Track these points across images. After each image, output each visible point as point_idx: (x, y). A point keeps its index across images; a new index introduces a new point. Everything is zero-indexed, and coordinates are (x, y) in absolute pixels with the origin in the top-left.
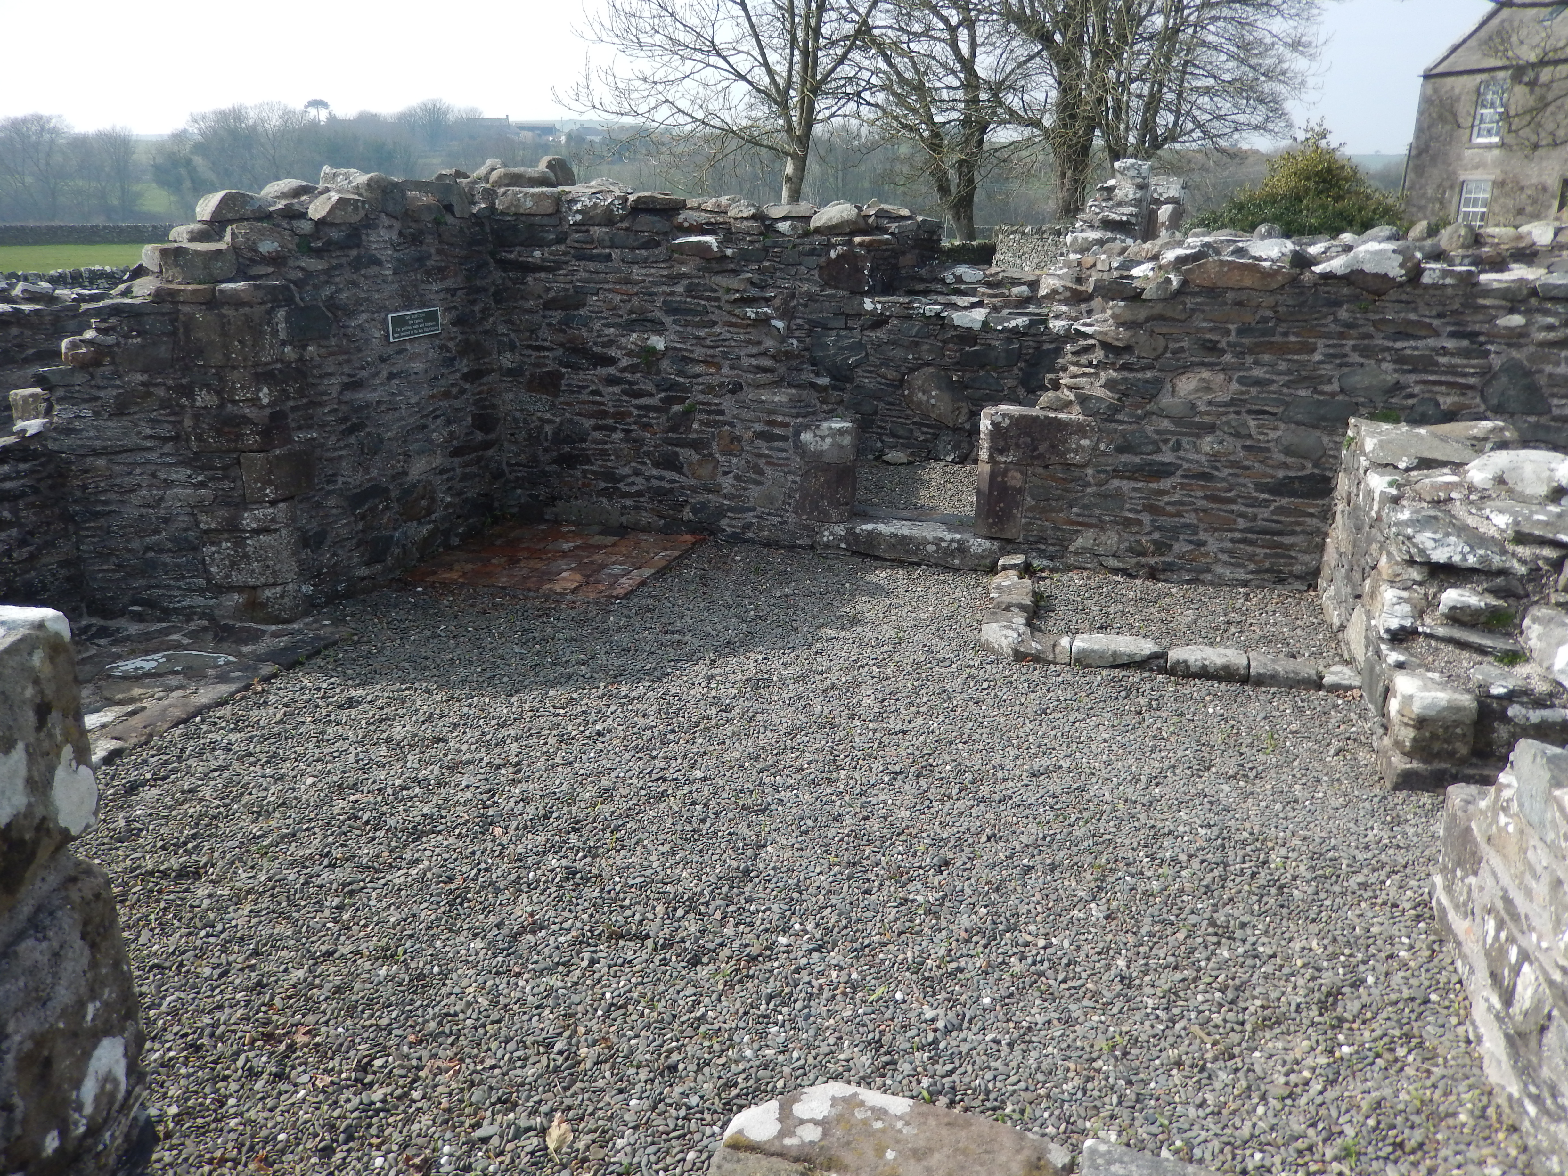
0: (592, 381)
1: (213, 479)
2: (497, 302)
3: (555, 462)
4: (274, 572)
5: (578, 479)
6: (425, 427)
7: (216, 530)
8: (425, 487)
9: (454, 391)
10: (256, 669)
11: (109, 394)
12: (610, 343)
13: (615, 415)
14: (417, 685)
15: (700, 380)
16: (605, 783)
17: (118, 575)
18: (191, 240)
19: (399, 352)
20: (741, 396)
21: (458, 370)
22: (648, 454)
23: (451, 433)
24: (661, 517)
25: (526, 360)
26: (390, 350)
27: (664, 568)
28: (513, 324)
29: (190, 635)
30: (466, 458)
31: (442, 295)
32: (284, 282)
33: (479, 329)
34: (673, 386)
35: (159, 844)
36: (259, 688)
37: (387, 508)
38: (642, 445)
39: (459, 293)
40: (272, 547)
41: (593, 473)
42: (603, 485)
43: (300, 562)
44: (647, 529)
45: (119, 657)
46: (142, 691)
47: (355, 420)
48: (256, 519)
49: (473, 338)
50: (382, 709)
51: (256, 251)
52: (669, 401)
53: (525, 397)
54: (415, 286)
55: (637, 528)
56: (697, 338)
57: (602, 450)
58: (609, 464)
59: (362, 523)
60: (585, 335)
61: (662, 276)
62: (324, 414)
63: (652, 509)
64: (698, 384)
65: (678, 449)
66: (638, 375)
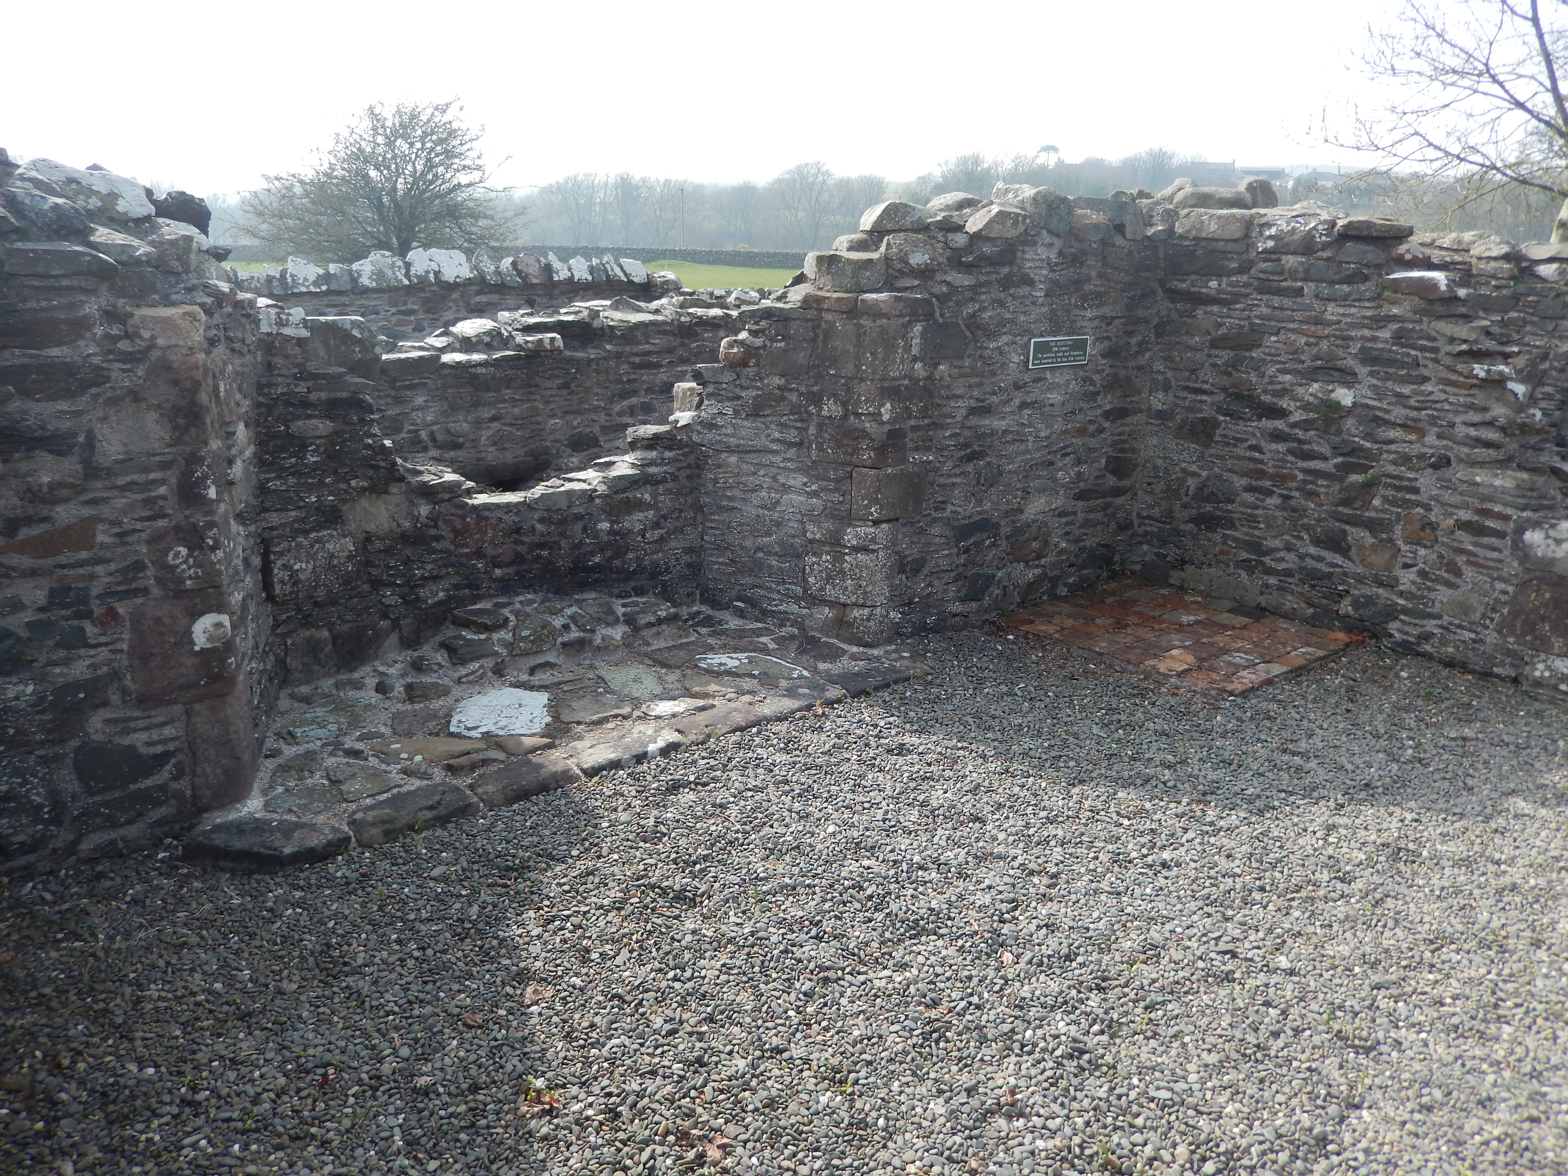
0: (1254, 435)
1: (824, 489)
2: (1158, 335)
3: (1192, 520)
4: (865, 593)
5: (1215, 545)
6: (1051, 463)
7: (819, 541)
8: (1040, 528)
9: (1092, 428)
10: (823, 690)
11: (749, 394)
12: (1284, 392)
13: (1273, 477)
14: (973, 747)
15: (1393, 447)
16: (1155, 935)
17: (731, 570)
18: (850, 249)
19: (1037, 381)
20: (1448, 473)
21: (1100, 406)
22: (1307, 528)
23: (1079, 474)
24: (1311, 605)
25: (1180, 402)
26: (1027, 378)
27: (1301, 668)
28: (1172, 361)
29: (777, 640)
30: (1092, 503)
31: (1096, 323)
32: (927, 296)
33: (1132, 364)
34: (1356, 450)
35: (673, 856)
36: (820, 711)
37: (994, 545)
38: (1301, 517)
39: (1116, 322)
40: (867, 568)
41: (1236, 540)
42: (1245, 555)
43: (893, 588)
44: (1290, 616)
45: (711, 649)
46: (717, 688)
47: (976, 448)
48: (857, 536)
49: (1122, 373)
50: (929, 765)
51: (906, 263)
52: (1347, 468)
53: (1172, 444)
54: (1068, 311)
55: (1276, 612)
56: (1399, 395)
57: (1250, 515)
58: (1256, 532)
59: (964, 556)
60: (1254, 380)
61: (1365, 317)
62: (945, 438)
63: (1301, 594)
64: (1389, 452)
65: (1347, 527)
66: (1312, 433)
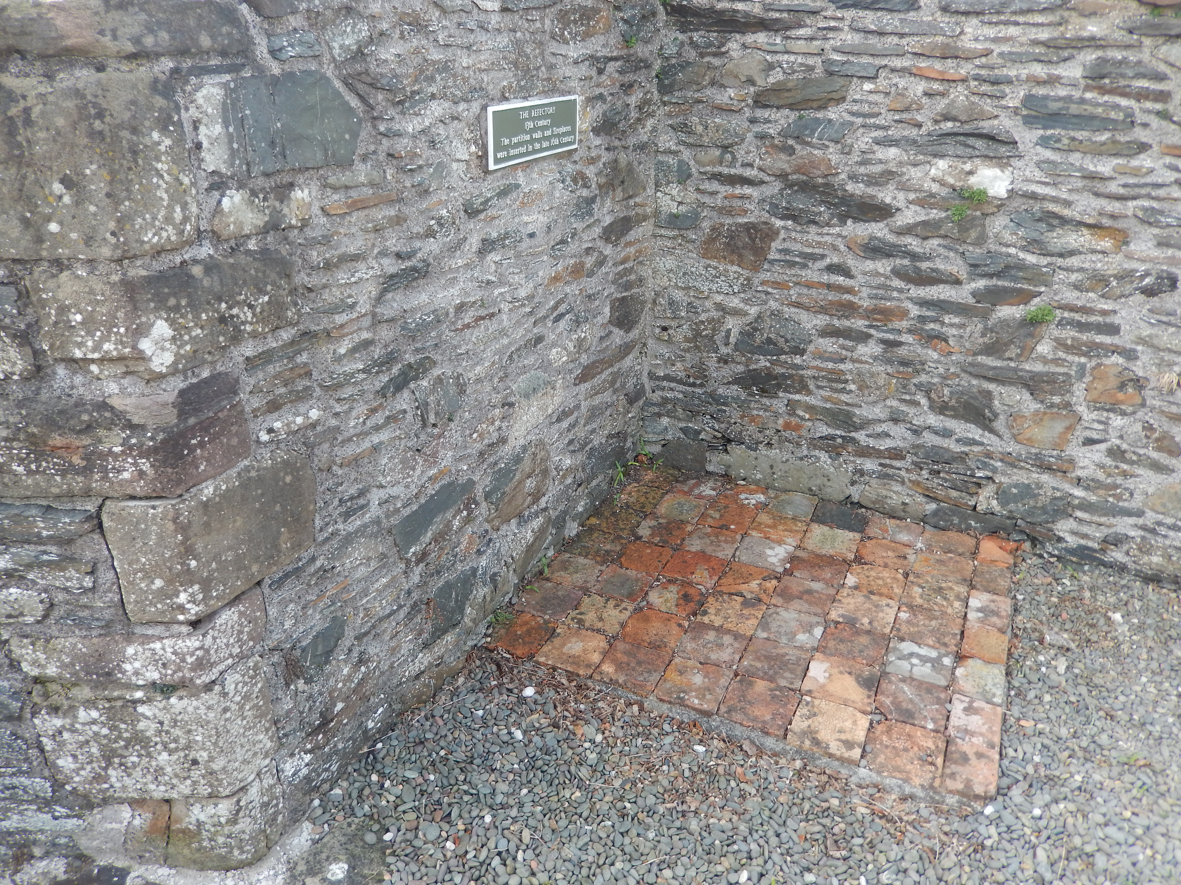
0: (835, 248)
2: (664, 90)
3: (737, 381)
5: (777, 415)
6: (539, 339)
7: (60, 680)
8: (533, 454)
9: (589, 261)
12: (886, 177)
13: (869, 314)
15: (1074, 261)
20: (1170, 301)
21: (597, 222)
22: (927, 390)
24: (931, 498)
25: (707, 199)
26: (487, 190)
27: (1010, 660)
28: (690, 132)
30: (597, 381)
31: (584, 70)
33: (632, 141)
34: (1011, 268)
38: (917, 372)
39: (612, 67)
41: (810, 408)
42: (824, 430)
44: (898, 514)
47: (410, 358)
48: (155, 660)
49: (623, 158)
52: (994, 297)
53: (697, 266)
55: (878, 510)
56: (1092, 177)
57: (832, 372)
58: (844, 397)
59: (418, 570)
60: (834, 158)
61: (1036, 43)
62: (339, 359)
63: (917, 483)
64: (1069, 270)
65: (991, 386)
66: (935, 242)
